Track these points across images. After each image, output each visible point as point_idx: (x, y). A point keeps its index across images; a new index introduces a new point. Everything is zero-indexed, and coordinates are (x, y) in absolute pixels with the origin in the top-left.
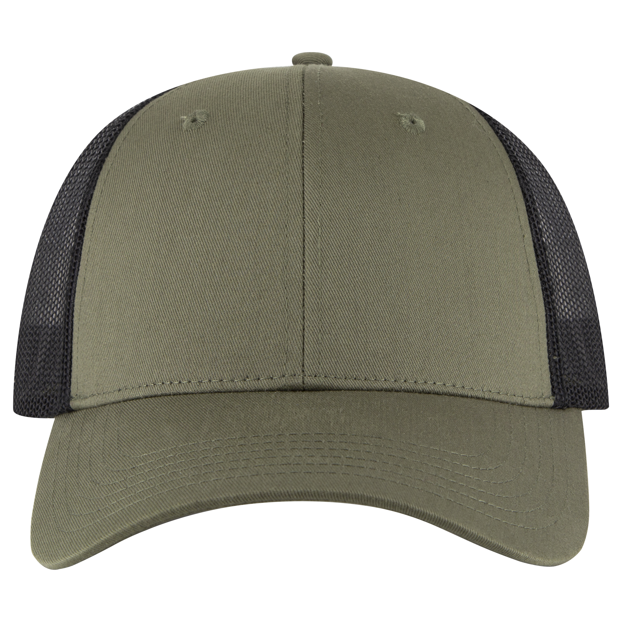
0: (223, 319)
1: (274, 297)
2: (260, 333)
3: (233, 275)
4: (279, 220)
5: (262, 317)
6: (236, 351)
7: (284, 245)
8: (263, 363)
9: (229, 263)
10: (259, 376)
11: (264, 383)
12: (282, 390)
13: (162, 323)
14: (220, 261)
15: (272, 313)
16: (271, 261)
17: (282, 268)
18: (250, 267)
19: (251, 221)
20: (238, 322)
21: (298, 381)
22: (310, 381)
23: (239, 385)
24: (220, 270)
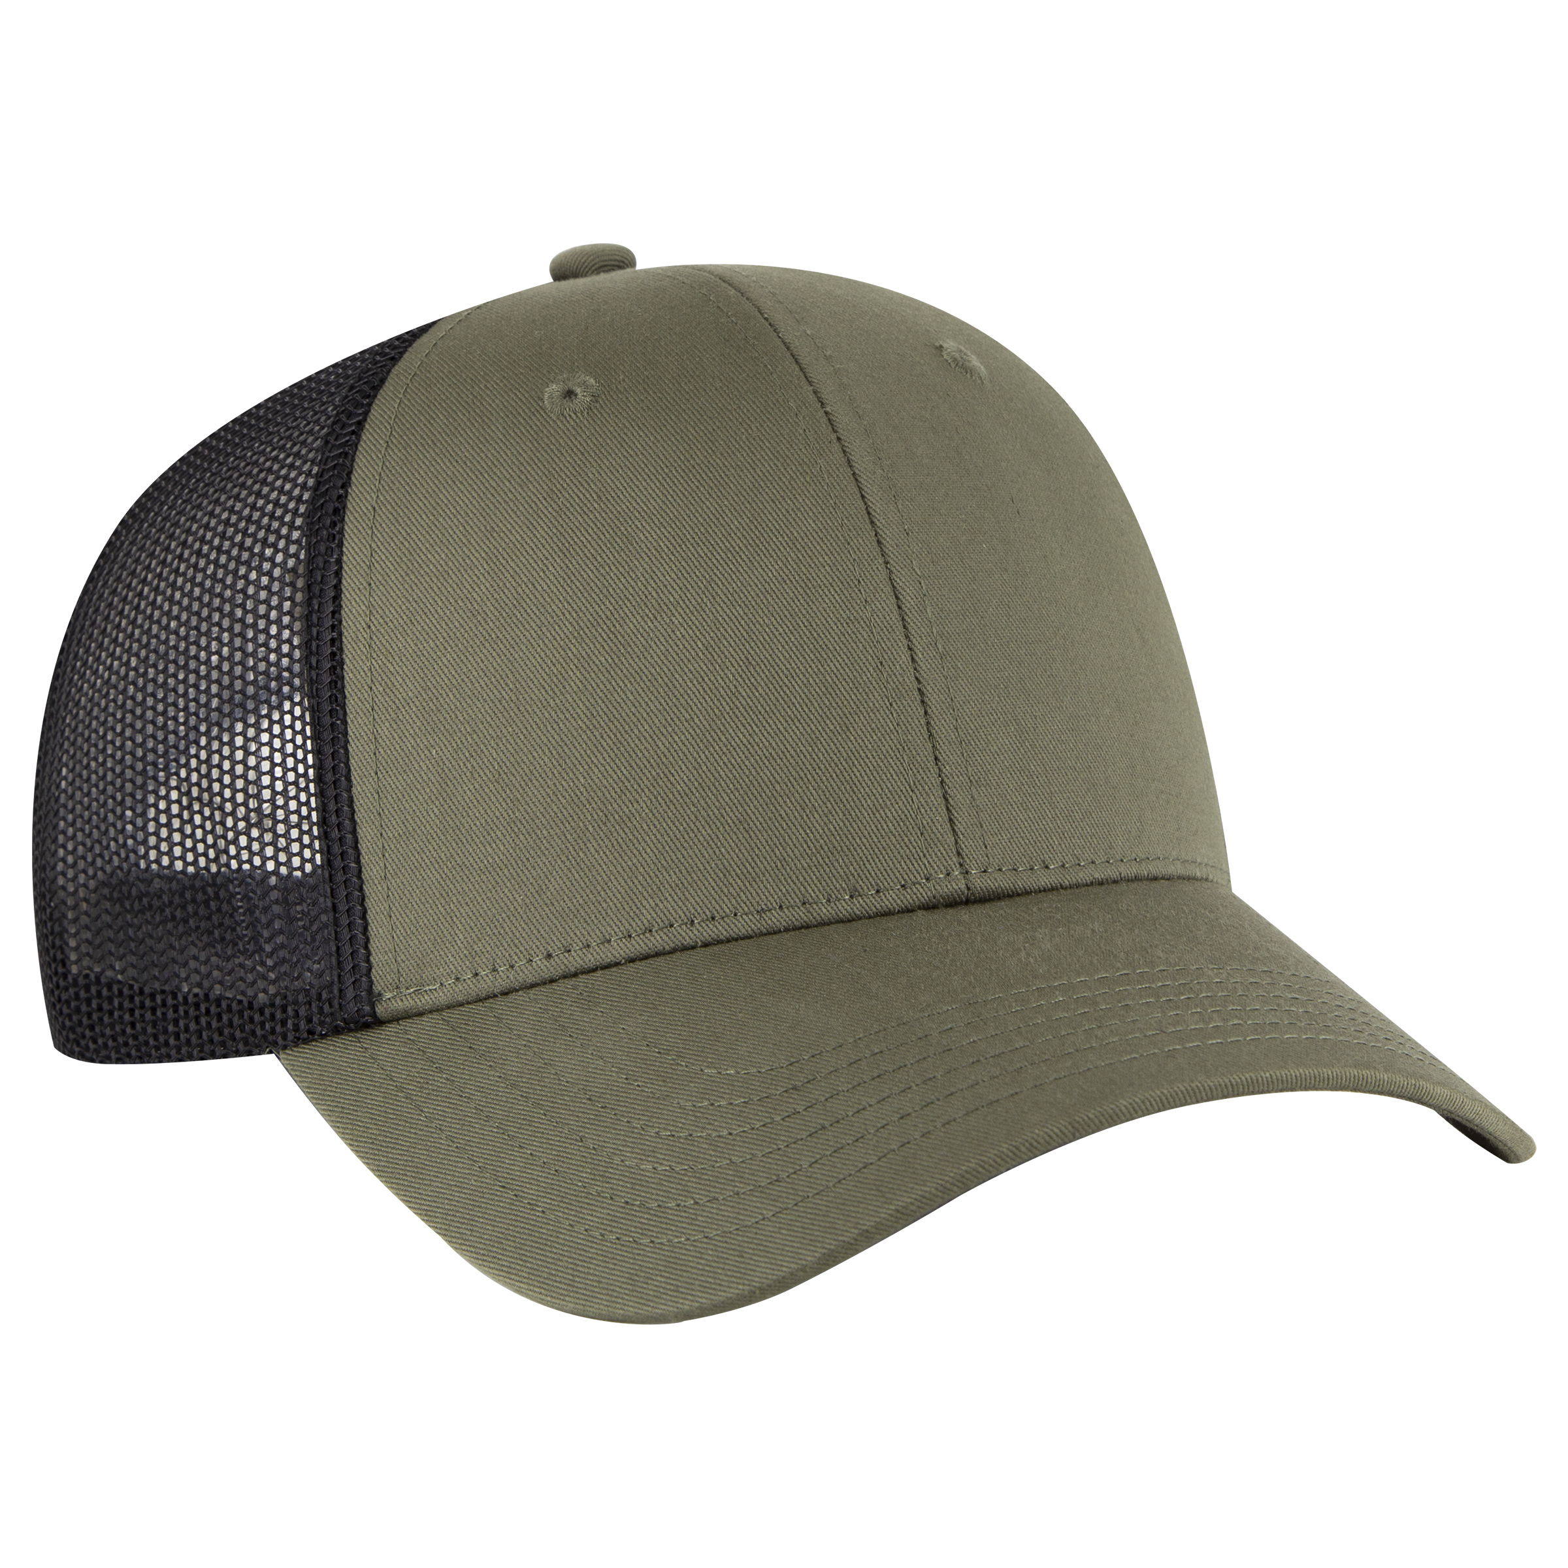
0: (779, 780)
1: (873, 725)
2: (862, 799)
3: (779, 689)
4: (843, 572)
5: (860, 768)
6: (822, 841)
7: (866, 620)
8: (881, 857)
9: (763, 666)
10: (877, 885)
11: (893, 899)
12: (930, 907)
13: (635, 805)
14: (741, 664)
15: (877, 758)
16: (849, 654)
17: (875, 665)
18: (809, 670)
19: (785, 578)
20: (813, 783)
21: (958, 885)
22: (981, 883)
23: (845, 907)
24: (747, 681)
